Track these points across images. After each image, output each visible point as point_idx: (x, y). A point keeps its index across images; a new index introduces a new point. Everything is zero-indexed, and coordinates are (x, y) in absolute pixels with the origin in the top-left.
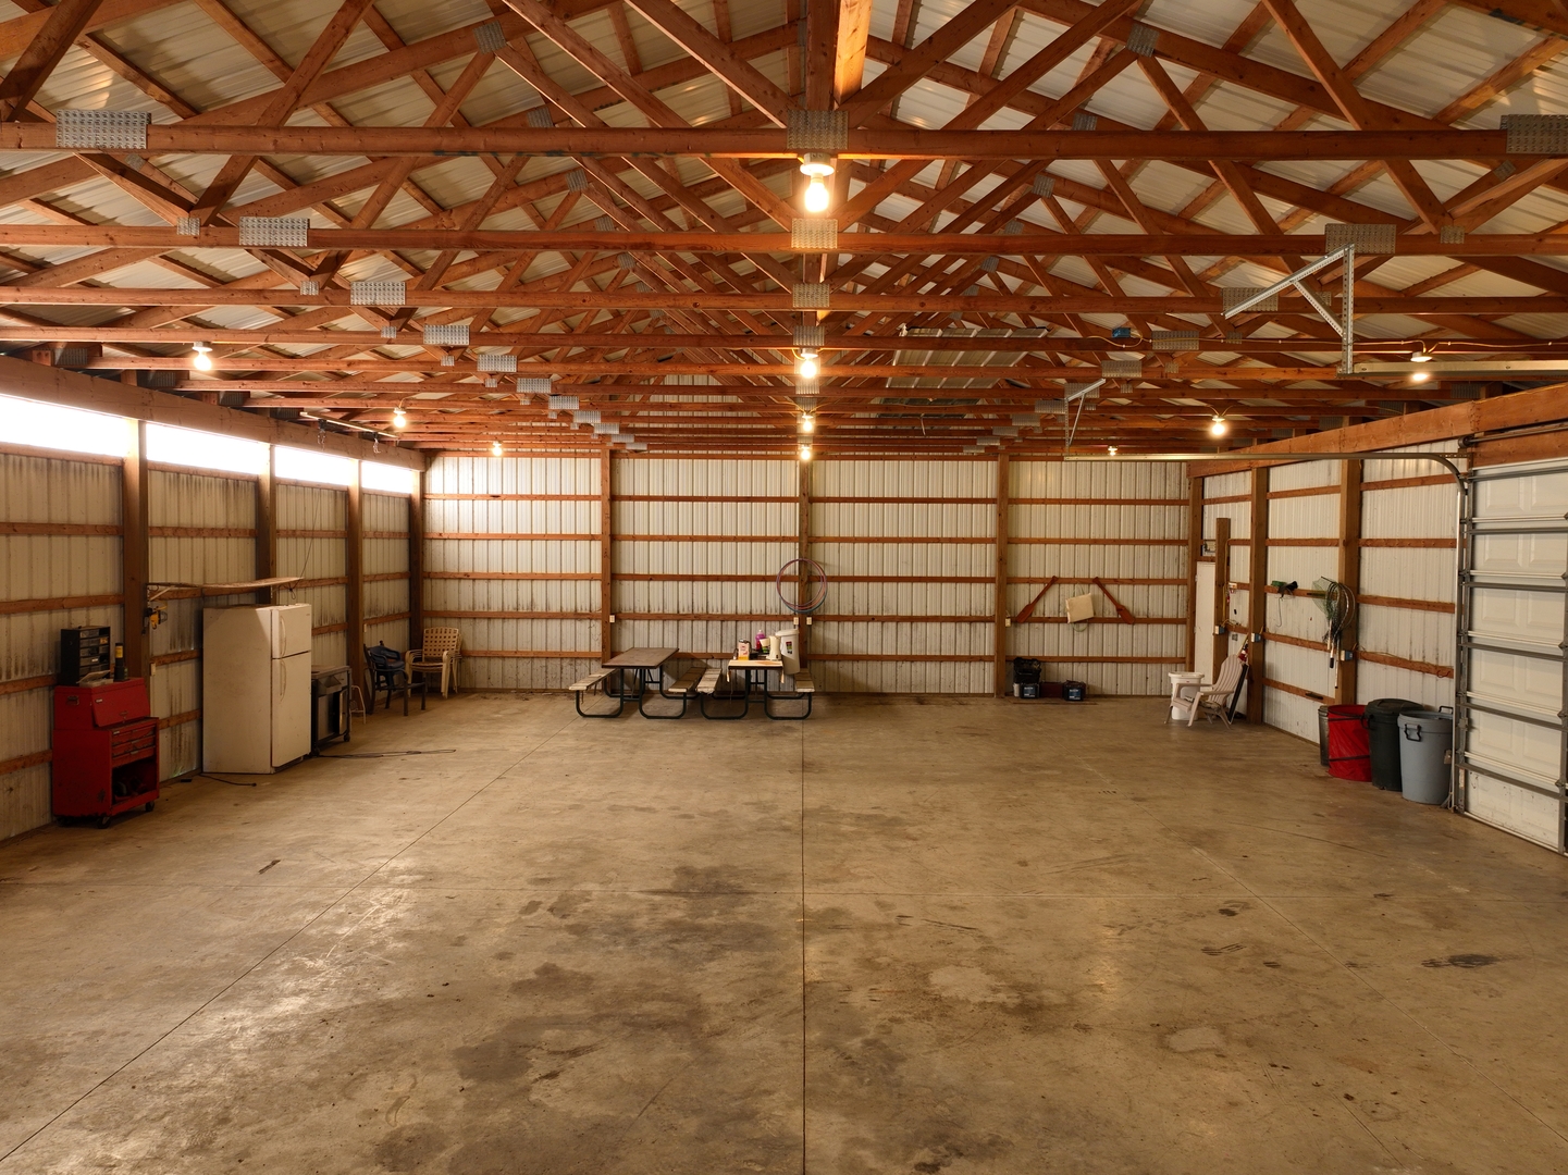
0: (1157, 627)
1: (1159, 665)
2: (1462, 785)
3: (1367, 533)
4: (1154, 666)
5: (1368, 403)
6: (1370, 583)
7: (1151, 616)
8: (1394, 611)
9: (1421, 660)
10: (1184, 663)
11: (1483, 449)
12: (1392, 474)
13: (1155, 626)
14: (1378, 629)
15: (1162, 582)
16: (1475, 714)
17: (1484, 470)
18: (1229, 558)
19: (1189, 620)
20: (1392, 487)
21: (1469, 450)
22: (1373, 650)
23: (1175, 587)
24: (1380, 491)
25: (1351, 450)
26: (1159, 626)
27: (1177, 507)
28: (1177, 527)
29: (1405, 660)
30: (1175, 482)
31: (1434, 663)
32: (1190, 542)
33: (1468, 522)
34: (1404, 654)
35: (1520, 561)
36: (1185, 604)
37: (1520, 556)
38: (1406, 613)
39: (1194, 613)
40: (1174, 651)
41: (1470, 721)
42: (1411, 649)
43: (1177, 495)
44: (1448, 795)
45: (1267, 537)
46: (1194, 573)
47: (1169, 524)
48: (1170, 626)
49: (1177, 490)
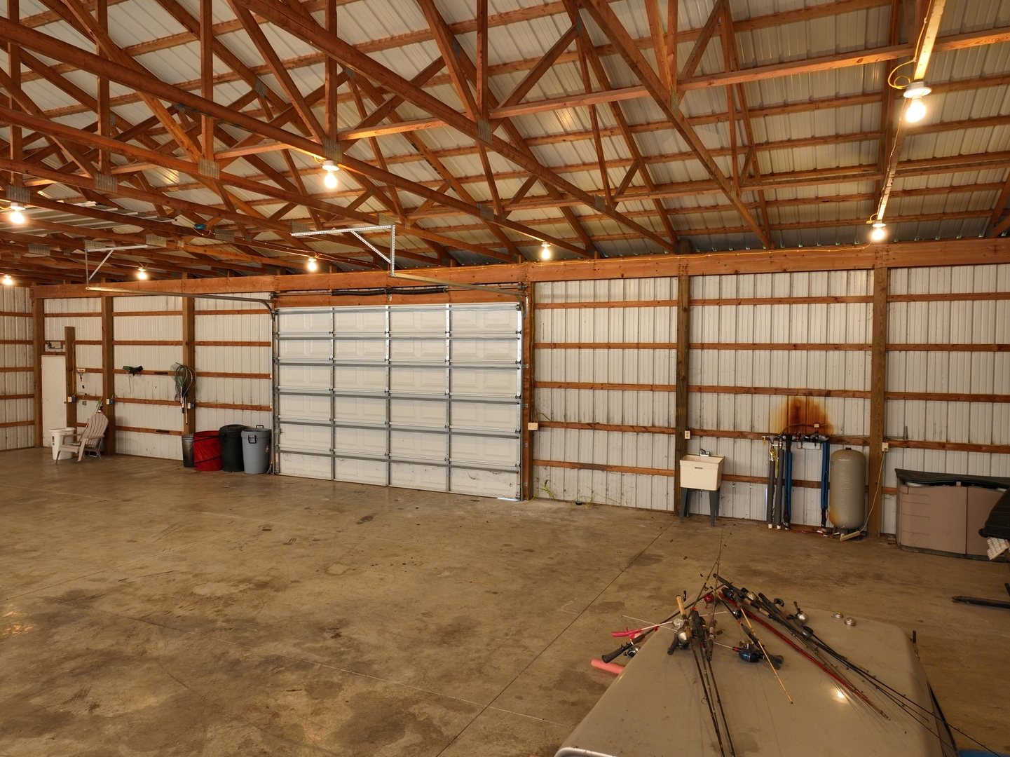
0: (13, 401)
1: (15, 428)
2: (277, 461)
3: (198, 338)
4: (12, 429)
5: (213, 268)
6: (201, 365)
7: (8, 394)
8: (221, 380)
9: (241, 403)
10: (34, 424)
11: (283, 299)
12: (216, 307)
13: (11, 400)
14: (207, 390)
15: (15, 369)
16: (282, 426)
17: (282, 309)
18: (75, 353)
19: (36, 395)
20: (217, 314)
21: (274, 299)
22: (207, 401)
23: (25, 373)
24: (209, 316)
25: (191, 293)
26: (14, 400)
27: (24, 318)
28: (24, 332)
29: (231, 405)
30: (21, 300)
31: (250, 404)
32: (35, 342)
33: (275, 334)
34: (229, 401)
35: (305, 352)
36: (32, 384)
37: (305, 350)
38: (229, 380)
39: (40, 390)
40: (25, 417)
41: (280, 430)
42: (233, 399)
43: (23, 309)
44: (268, 466)
45: (113, 339)
46: (40, 363)
47: (19, 330)
48: (22, 400)
49: (23, 306)
